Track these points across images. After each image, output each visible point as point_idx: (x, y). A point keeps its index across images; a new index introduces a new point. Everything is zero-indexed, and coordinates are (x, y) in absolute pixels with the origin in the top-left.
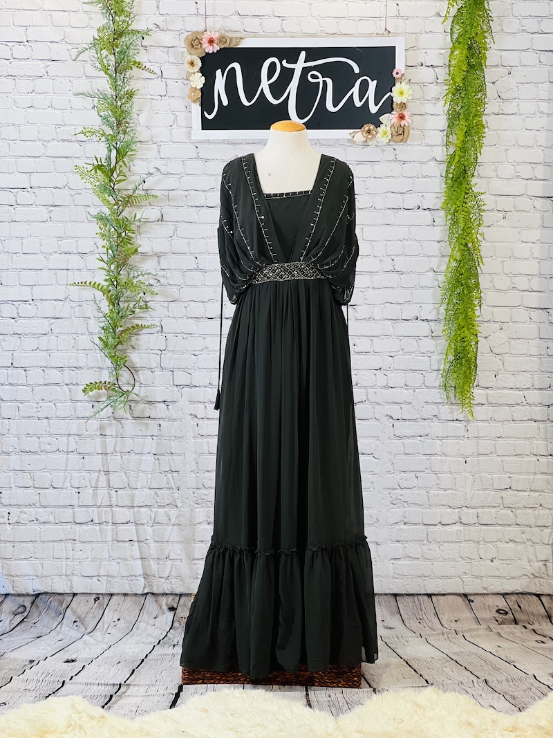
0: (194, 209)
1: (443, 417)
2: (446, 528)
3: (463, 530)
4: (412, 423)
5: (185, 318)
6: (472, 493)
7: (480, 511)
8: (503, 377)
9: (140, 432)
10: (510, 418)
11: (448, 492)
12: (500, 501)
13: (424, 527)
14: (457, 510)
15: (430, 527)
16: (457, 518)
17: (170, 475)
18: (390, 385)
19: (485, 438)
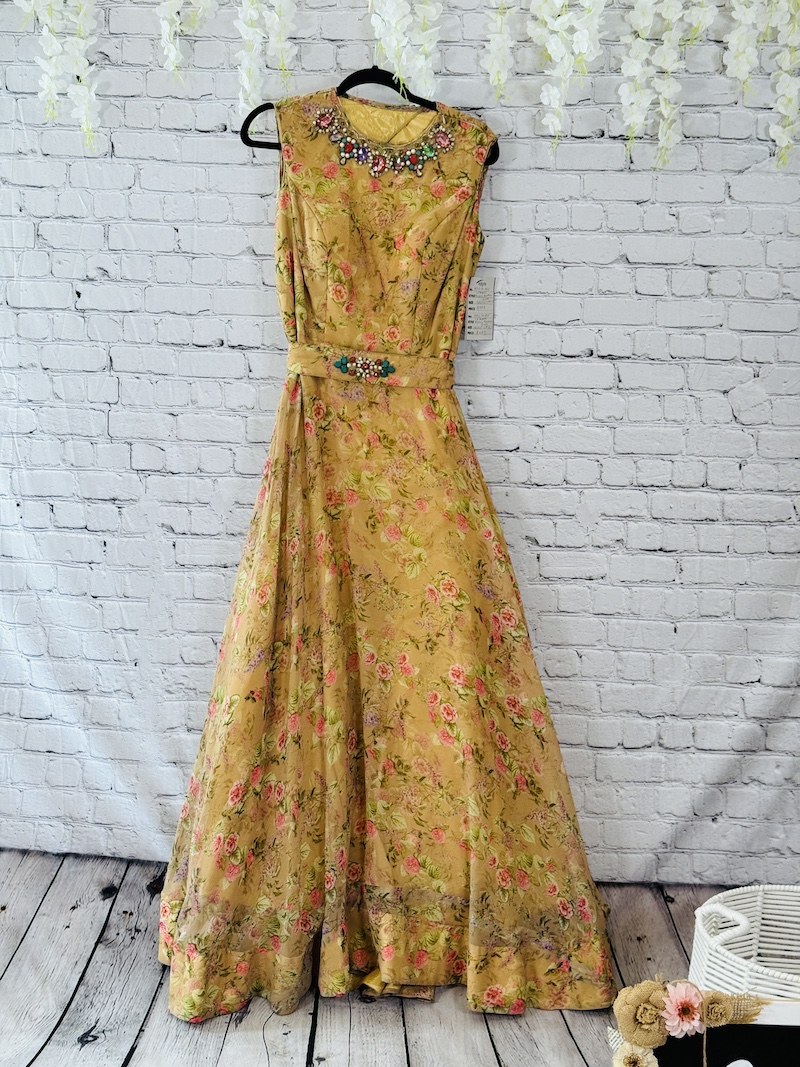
0: (172, 136)
1: (633, 543)
2: (631, 755)
3: (664, 759)
4: (573, 553)
5: (154, 345)
6: (685, 690)
7: (699, 723)
8: (755, 468)
9: (68, 555)
10: (764, 548)
11: (639, 685)
12: (738, 706)
13: (590, 752)
14: (654, 722)
15: (601, 751)
16: (654, 738)
17: (120, 636)
18: (534, 481)
19: (714, 586)
